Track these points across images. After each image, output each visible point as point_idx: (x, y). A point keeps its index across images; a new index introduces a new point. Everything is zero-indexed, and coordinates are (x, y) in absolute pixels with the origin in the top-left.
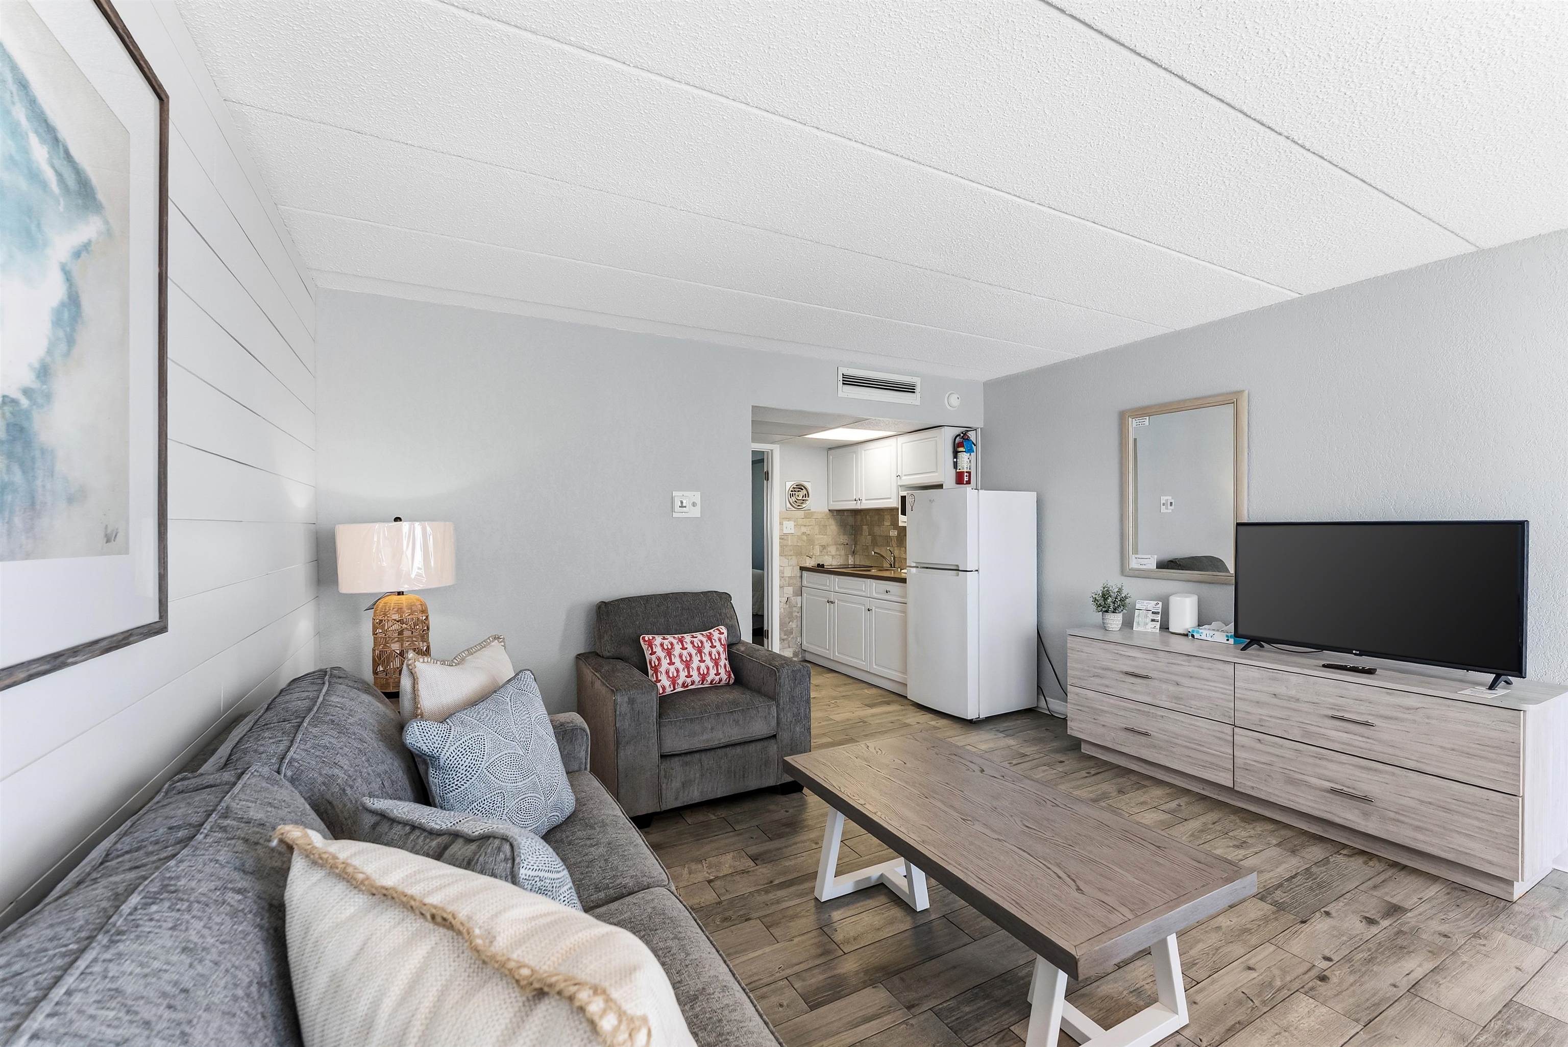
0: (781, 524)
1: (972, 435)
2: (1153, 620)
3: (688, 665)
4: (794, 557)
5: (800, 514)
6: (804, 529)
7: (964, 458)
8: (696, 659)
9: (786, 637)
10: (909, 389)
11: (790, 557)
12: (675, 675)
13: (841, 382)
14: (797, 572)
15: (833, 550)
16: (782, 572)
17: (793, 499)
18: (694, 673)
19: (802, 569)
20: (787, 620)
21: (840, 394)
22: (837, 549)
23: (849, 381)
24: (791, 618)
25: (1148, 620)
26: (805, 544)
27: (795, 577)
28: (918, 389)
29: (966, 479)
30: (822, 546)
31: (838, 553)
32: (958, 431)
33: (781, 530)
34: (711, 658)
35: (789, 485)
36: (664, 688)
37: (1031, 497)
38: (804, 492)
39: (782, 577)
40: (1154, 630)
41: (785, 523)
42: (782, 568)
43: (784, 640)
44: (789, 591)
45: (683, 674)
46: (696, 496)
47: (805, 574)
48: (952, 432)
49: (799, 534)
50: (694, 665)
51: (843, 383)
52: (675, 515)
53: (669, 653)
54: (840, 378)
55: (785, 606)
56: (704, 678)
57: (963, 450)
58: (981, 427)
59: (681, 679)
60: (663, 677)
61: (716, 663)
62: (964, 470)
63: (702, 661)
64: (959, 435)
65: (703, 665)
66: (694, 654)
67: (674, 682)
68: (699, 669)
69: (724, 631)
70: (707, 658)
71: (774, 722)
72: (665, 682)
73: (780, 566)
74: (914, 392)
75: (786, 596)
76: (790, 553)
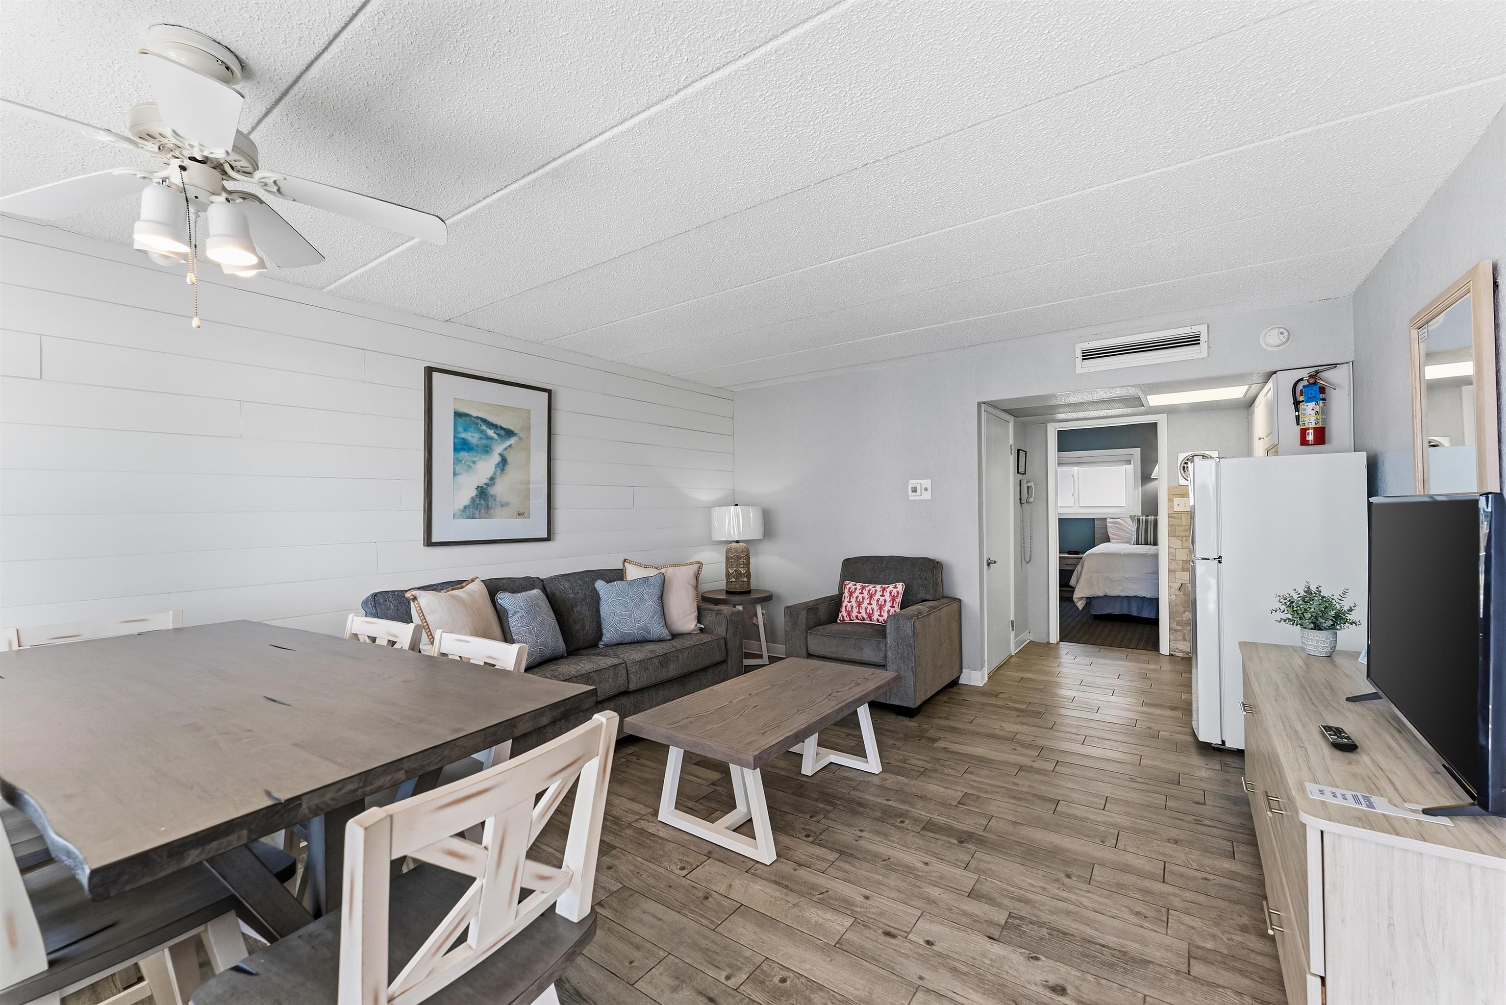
0: (1170, 500)
3: (859, 605)
7: (1309, 410)
8: (866, 601)
9: (1179, 628)
10: (1194, 341)
11: (1184, 539)
12: (871, 612)
13: (1080, 358)
18: (863, 611)
20: (1179, 609)
21: (1079, 370)
23: (1088, 355)
24: (1187, 608)
28: (1203, 338)
29: (1310, 437)
32: (1304, 374)
33: (1170, 507)
34: (878, 604)
35: (1182, 456)
36: (843, 617)
39: (1172, 559)
41: (1176, 500)
42: (1173, 550)
43: (1176, 631)
44: (1184, 576)
45: (855, 610)
46: (927, 483)
48: (1287, 380)
50: (864, 606)
51: (1083, 359)
52: (911, 498)
53: (851, 595)
54: (1079, 354)
55: (1177, 592)
56: (870, 617)
57: (1303, 399)
58: (1352, 360)
59: (854, 614)
60: (843, 609)
61: (881, 608)
62: (1307, 426)
63: (870, 604)
64: (1302, 379)
65: (869, 607)
66: (866, 598)
67: (849, 615)
68: (866, 609)
69: (900, 587)
70: (874, 603)
71: (882, 654)
72: (843, 613)
73: (1169, 547)
74: (1199, 343)
75: (1179, 582)
76: (1183, 534)
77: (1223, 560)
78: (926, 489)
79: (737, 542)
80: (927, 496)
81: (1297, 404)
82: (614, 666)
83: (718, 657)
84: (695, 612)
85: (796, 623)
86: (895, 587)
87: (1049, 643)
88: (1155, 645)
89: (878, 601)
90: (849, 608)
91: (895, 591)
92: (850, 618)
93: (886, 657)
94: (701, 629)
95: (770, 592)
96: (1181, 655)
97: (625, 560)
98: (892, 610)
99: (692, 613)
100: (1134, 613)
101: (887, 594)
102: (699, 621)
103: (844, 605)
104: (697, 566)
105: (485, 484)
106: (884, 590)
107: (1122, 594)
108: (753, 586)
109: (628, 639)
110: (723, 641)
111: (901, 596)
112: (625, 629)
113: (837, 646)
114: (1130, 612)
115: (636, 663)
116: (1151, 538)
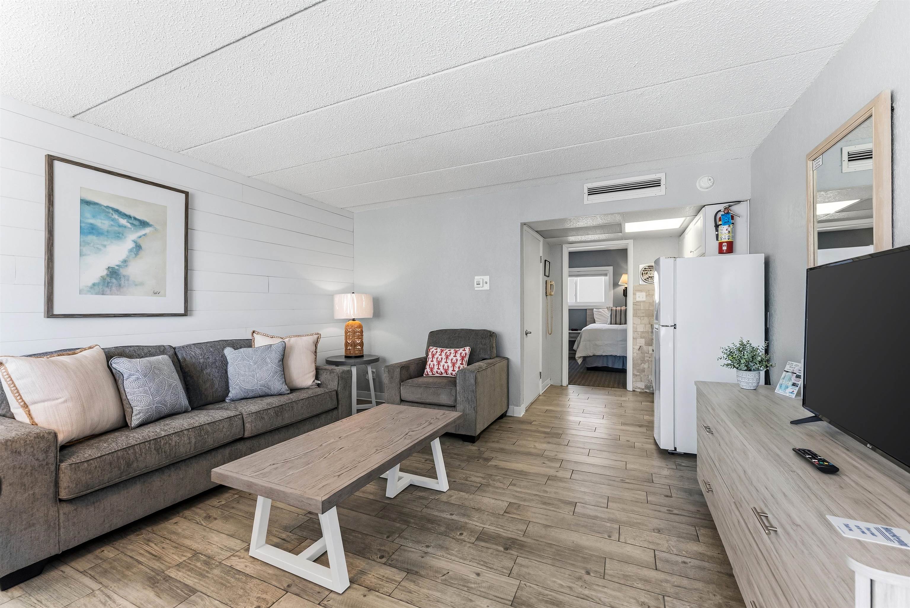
0: (634, 294)
1: (736, 209)
2: (794, 384)
3: (439, 363)
4: (646, 318)
5: (651, 287)
7: (724, 230)
8: (444, 361)
9: (638, 374)
10: (656, 184)
11: (642, 318)
12: (447, 368)
13: (587, 194)
14: (649, 328)
16: (635, 328)
17: (646, 276)
18: (441, 368)
20: (640, 362)
21: (586, 202)
23: (592, 192)
24: (643, 361)
25: (790, 383)
27: (648, 332)
28: (663, 182)
29: (725, 248)
33: (634, 298)
34: (452, 362)
35: (642, 267)
36: (427, 372)
37: (761, 258)
38: (654, 271)
39: (634, 332)
40: (791, 394)
41: (638, 294)
42: (635, 325)
43: (636, 375)
44: (642, 342)
45: (436, 367)
46: (487, 278)
48: (711, 211)
49: (651, 301)
50: (442, 364)
51: (589, 195)
52: (476, 289)
53: (433, 356)
54: (586, 191)
55: (637, 352)
56: (446, 371)
57: (721, 223)
58: (749, 198)
59: (435, 370)
60: (427, 367)
61: (454, 365)
62: (723, 241)
63: (446, 362)
64: (720, 211)
65: (446, 365)
66: (443, 358)
67: (432, 371)
68: (443, 366)
69: (467, 349)
70: (449, 361)
71: (453, 398)
72: (428, 369)
73: (634, 324)
74: (660, 185)
75: (639, 345)
76: (642, 315)
77: (677, 327)
78: (486, 283)
79: (354, 320)
80: (487, 287)
81: (717, 226)
82: (229, 417)
83: (330, 406)
84: (312, 372)
85: (392, 378)
86: (464, 350)
87: (562, 386)
88: (623, 385)
89: (452, 360)
90: (432, 366)
91: (464, 352)
92: (432, 373)
93: (456, 400)
94: (319, 385)
95: (377, 356)
96: (639, 390)
97: (254, 332)
98: (462, 366)
99: (310, 373)
100: (610, 366)
101: (458, 355)
102: (317, 377)
103: (428, 363)
104: (316, 336)
105: (117, 266)
106: (456, 352)
107: (604, 354)
108: (365, 352)
109: (251, 395)
110: (335, 393)
111: (468, 356)
112: (249, 387)
113: (421, 394)
114: (608, 365)
115: (251, 414)
116: (618, 320)
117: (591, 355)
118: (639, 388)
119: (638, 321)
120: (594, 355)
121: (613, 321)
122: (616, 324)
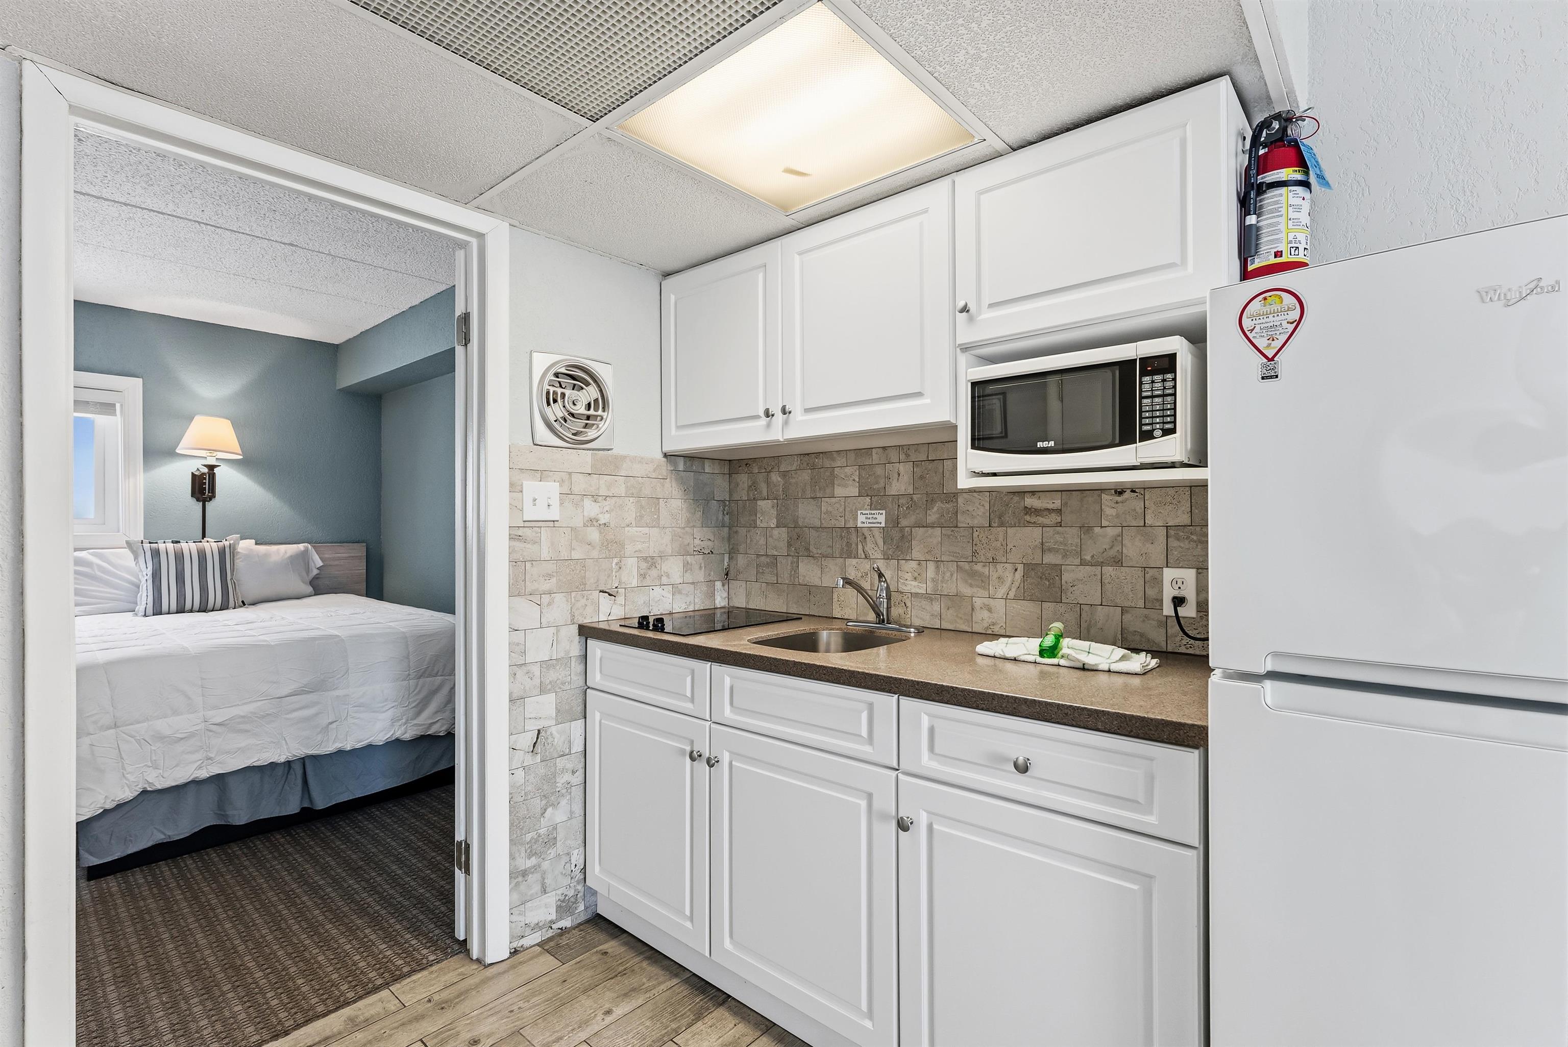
0: (515, 488)
4: (559, 598)
5: (581, 459)
6: (591, 508)
9: (529, 859)
11: (546, 599)
14: (574, 646)
15: (674, 568)
16: (517, 650)
17: (557, 411)
19: (587, 632)
22: (687, 567)
26: (595, 554)
27: (563, 661)
30: (645, 559)
31: (689, 577)
33: (516, 508)
35: (542, 363)
38: (592, 392)
39: (517, 667)
41: (531, 487)
42: (518, 636)
43: (524, 873)
47: (597, 648)
49: (578, 522)
55: (528, 760)
73: (512, 628)
75: (533, 726)
76: (546, 586)
116: (193, 594)
117: (127, 794)
118: (537, 927)
119: (529, 612)
120: (144, 792)
121: (169, 599)
122: (181, 610)
